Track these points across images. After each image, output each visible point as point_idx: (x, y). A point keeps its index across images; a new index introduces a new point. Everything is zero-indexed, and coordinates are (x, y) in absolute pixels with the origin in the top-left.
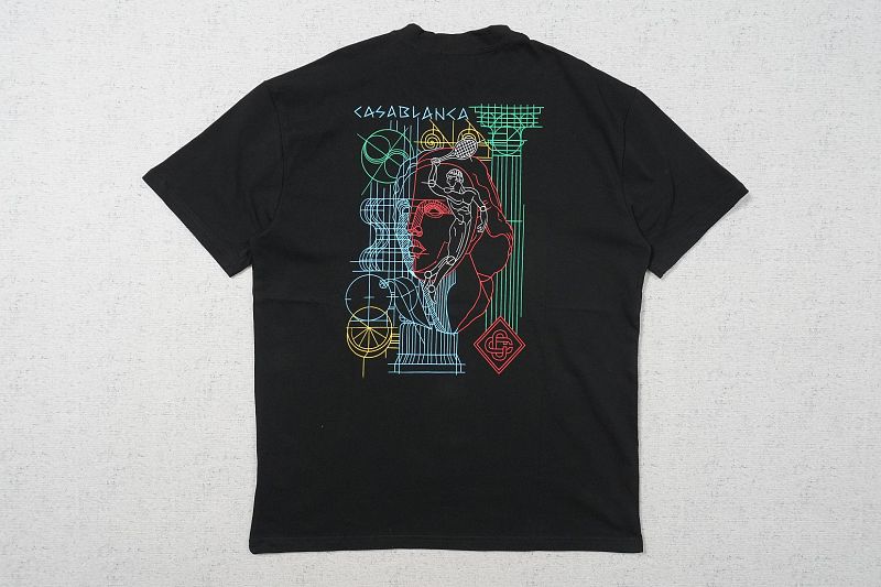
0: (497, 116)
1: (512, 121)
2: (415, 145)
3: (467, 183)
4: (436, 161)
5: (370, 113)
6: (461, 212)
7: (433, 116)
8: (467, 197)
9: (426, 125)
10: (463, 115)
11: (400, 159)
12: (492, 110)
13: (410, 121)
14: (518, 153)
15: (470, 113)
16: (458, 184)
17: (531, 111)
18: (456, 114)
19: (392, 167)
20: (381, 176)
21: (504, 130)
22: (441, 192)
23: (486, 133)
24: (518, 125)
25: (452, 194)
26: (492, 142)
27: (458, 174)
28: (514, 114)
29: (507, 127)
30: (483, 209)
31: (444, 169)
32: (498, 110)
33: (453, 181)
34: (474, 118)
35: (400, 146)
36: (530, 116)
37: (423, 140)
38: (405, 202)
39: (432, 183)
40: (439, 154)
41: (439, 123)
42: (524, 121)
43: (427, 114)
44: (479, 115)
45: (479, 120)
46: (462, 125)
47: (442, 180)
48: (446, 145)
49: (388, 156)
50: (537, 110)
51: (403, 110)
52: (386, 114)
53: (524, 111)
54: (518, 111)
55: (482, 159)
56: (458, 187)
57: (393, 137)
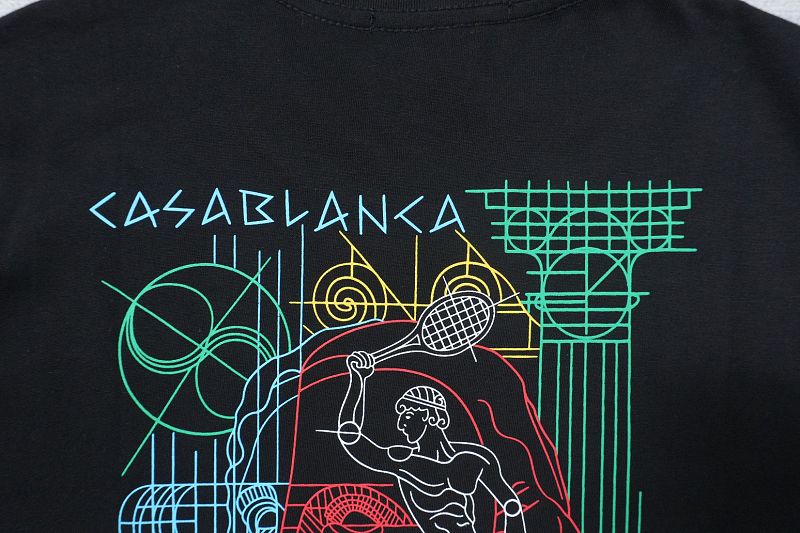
0: (556, 217)
1: (603, 231)
2: (291, 313)
3: (460, 429)
4: (362, 363)
5: (142, 211)
6: (442, 520)
7: (352, 220)
8: (463, 473)
9: (328, 249)
10: (449, 217)
11: (243, 356)
12: (539, 200)
13: (277, 237)
14: (620, 333)
15: (471, 209)
16: (434, 434)
17: (660, 200)
18: (424, 216)
19: (220, 384)
20: (186, 412)
21: (575, 261)
22: (379, 459)
23: (521, 274)
24: (622, 245)
25: (416, 466)
26: (541, 299)
27: (432, 402)
28: (607, 210)
29: (587, 250)
30: (512, 508)
31: (386, 387)
32: (559, 200)
33: (415, 424)
34: (482, 226)
35: (244, 316)
36: (657, 216)
37: (320, 297)
38: (265, 495)
39: (348, 432)
40: (371, 339)
41: (370, 242)
42: (642, 231)
43: (332, 214)
44: (499, 215)
45: (500, 231)
46: (444, 249)
47: (381, 422)
48: (395, 312)
49: (205, 350)
50: (679, 199)
51: (253, 201)
52: (199, 215)
53: (639, 200)
54: (619, 201)
55: (508, 354)
56: (432, 442)
57: (223, 287)
